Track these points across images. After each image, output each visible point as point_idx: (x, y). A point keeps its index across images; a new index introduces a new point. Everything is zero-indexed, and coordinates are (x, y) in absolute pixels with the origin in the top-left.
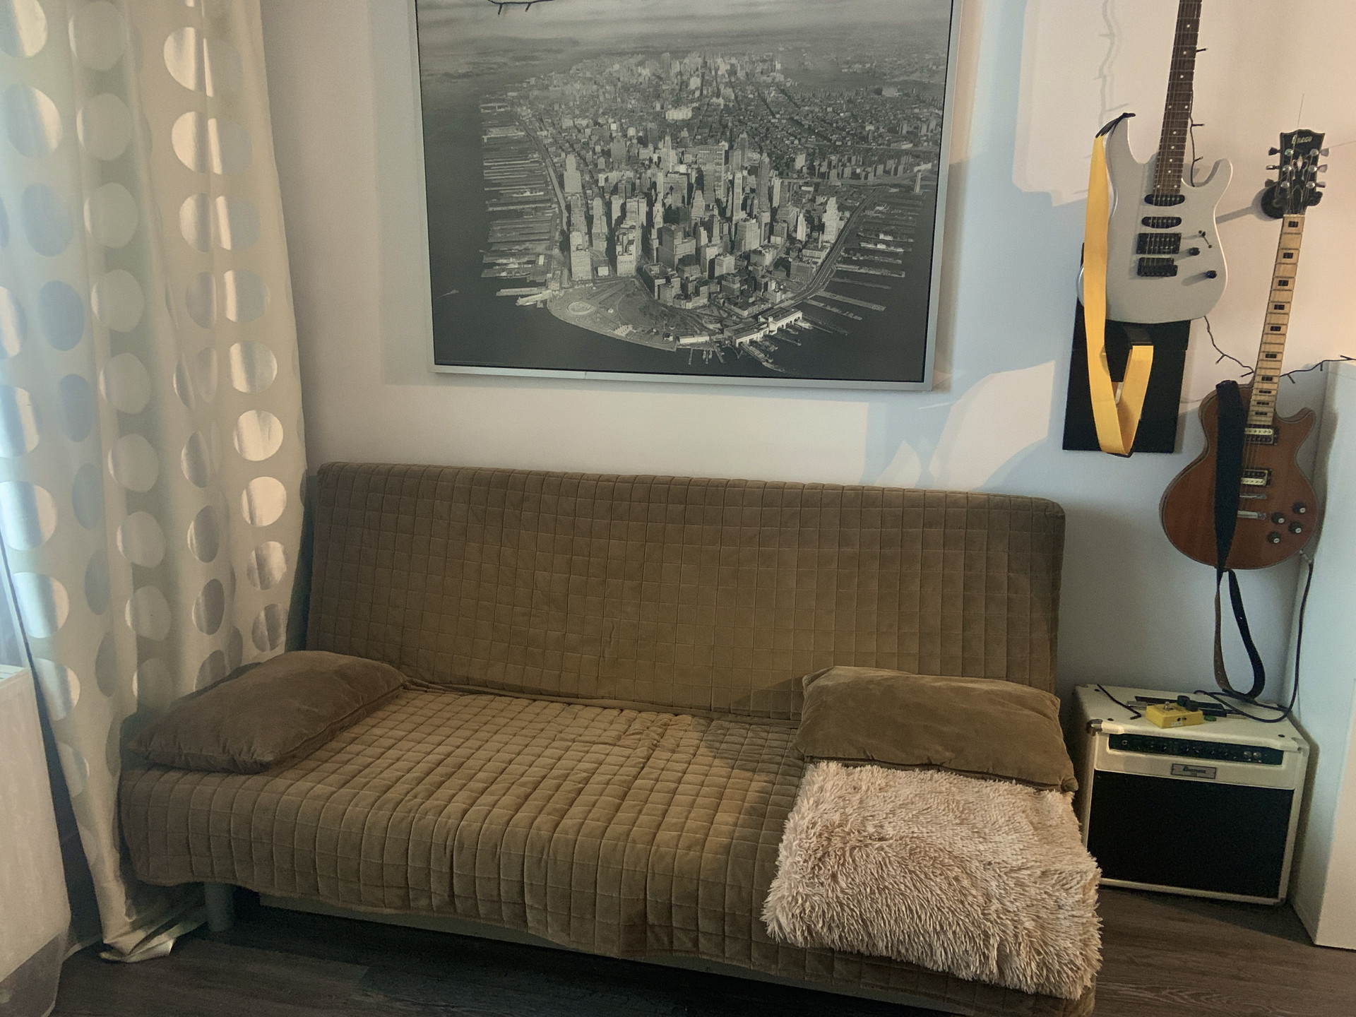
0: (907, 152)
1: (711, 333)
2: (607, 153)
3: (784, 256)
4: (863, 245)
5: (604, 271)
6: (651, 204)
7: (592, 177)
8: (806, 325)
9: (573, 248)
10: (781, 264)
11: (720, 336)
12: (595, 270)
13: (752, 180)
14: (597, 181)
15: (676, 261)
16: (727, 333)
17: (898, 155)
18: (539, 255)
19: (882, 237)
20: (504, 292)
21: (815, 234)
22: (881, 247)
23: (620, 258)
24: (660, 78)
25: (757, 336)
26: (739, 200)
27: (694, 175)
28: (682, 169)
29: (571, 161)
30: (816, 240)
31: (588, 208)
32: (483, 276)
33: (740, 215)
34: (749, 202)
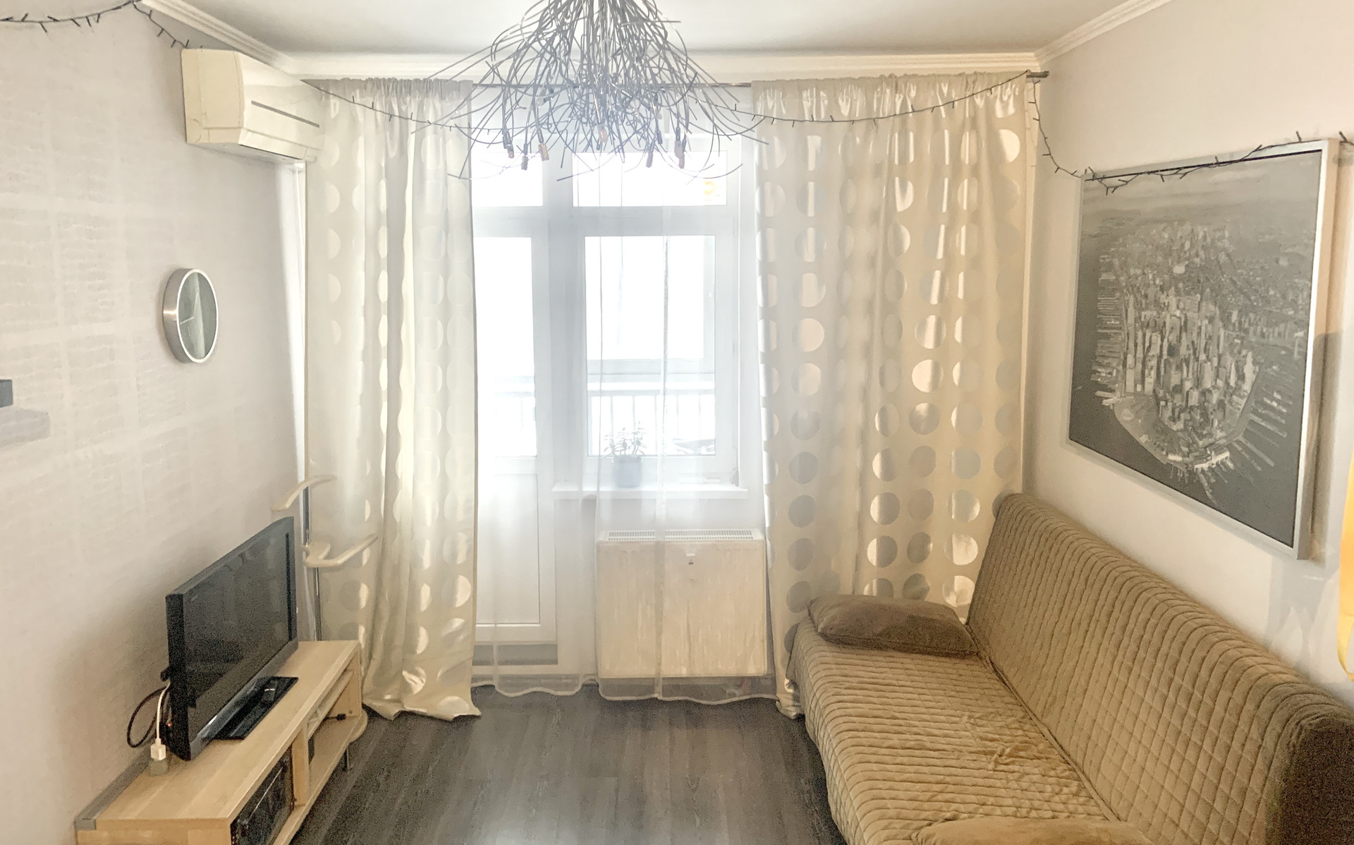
0: (1292, 318)
1: (1184, 456)
2: (1146, 296)
3: (1223, 398)
4: (1265, 399)
5: (1139, 388)
6: (1162, 340)
7: (1139, 314)
8: (1231, 465)
9: (1128, 367)
10: (1221, 404)
11: (1187, 459)
12: (1136, 386)
13: (1210, 327)
14: (1140, 317)
15: (1171, 389)
16: (1190, 459)
17: (1286, 319)
18: (1113, 368)
19: (1275, 395)
20: (1099, 393)
21: (1240, 383)
22: (1275, 404)
23: (1146, 379)
24: (1172, 240)
25: (1205, 466)
26: (1203, 345)
27: (1183, 320)
28: (1178, 313)
29: (1132, 299)
30: (1240, 388)
31: (1136, 338)
32: (1092, 379)
33: (1203, 357)
34: (1208, 347)
